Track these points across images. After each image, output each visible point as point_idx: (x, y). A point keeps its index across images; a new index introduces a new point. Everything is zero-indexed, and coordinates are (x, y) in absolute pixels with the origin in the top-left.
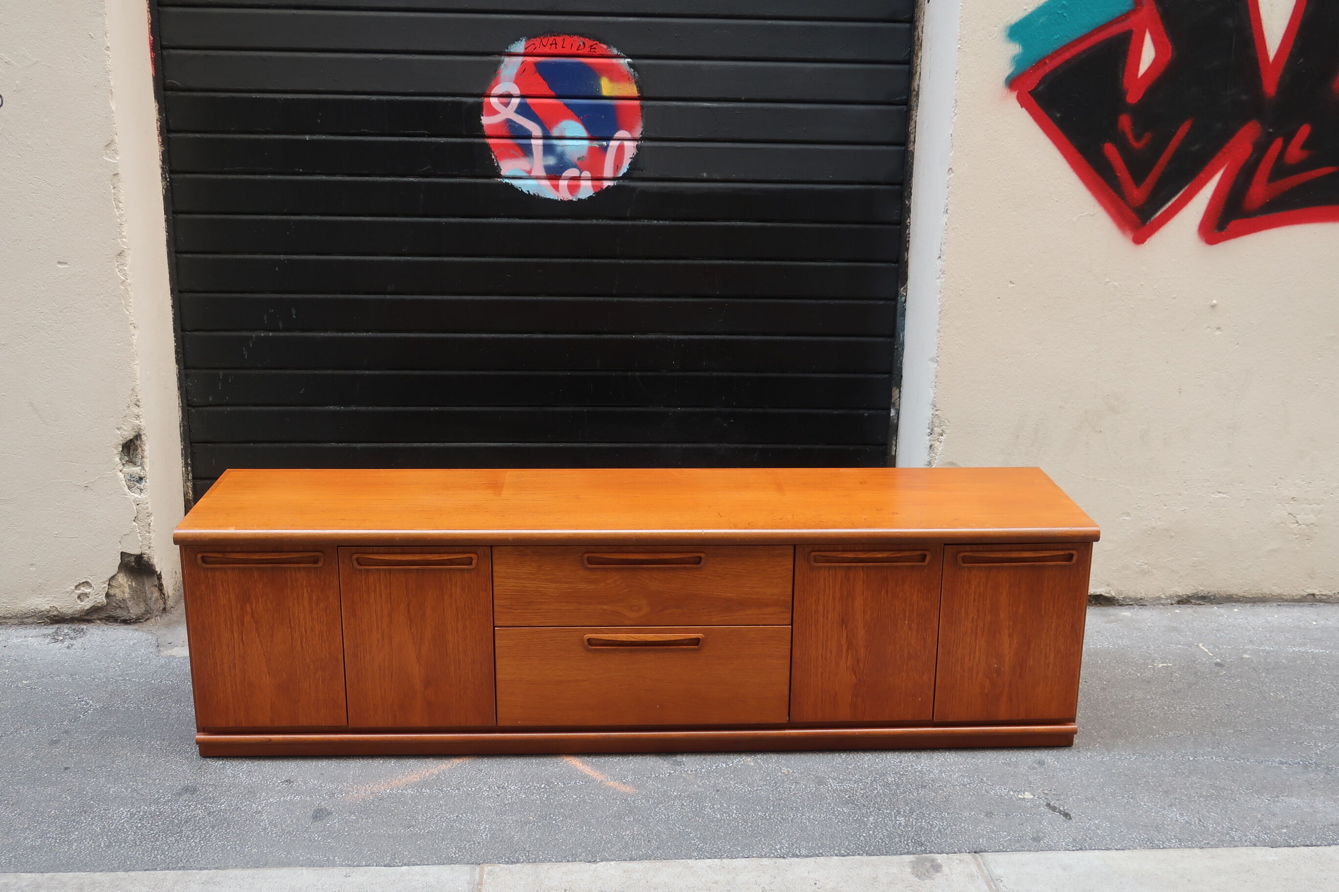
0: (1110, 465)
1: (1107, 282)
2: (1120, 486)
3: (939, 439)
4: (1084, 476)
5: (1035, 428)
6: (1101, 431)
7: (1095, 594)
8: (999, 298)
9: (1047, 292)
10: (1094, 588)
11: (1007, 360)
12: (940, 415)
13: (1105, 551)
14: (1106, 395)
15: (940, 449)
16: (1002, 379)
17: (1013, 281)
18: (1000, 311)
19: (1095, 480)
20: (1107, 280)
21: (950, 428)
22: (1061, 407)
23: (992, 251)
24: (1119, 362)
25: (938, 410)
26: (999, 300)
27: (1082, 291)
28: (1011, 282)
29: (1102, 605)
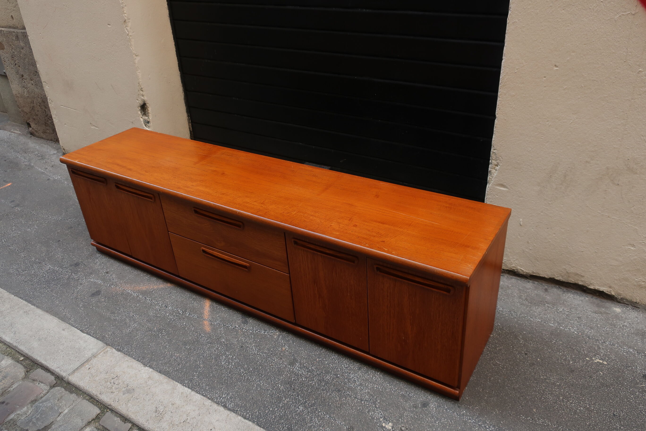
0: (623, 209)
1: (640, 71)
2: (629, 225)
3: (495, 168)
4: (600, 212)
5: (565, 173)
6: (618, 184)
7: (598, 290)
8: (545, 77)
9: (585, 76)
10: (598, 286)
11: (547, 123)
12: (496, 153)
13: (611, 265)
14: (627, 159)
15: (495, 174)
16: (543, 136)
17: (557, 65)
18: (545, 87)
19: (609, 217)
20: (641, 70)
21: (502, 162)
22: (587, 162)
23: (542, 41)
24: (643, 136)
25: (495, 149)
26: (545, 79)
27: (616, 77)
28: (555, 66)
29: (604, 298)
